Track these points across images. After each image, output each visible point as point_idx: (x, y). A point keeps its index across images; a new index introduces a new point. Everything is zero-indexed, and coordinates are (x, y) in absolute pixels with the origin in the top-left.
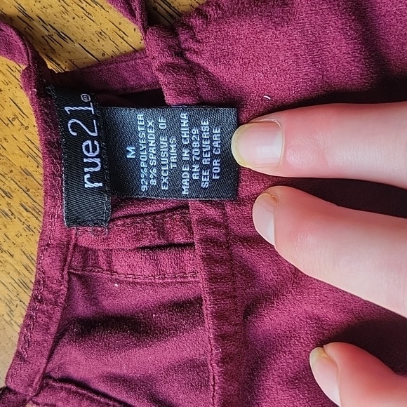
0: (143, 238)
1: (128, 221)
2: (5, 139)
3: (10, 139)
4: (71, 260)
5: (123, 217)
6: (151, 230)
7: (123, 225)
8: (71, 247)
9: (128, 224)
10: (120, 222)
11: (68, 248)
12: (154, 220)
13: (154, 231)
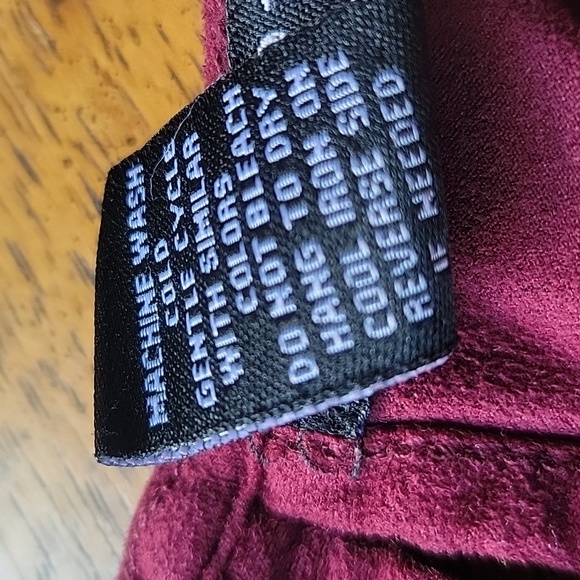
0: (485, 517)
1: (443, 439)
2: (133, 33)
3: (149, 37)
4: (232, 552)
5: (424, 424)
6: (520, 494)
7: (421, 452)
8: (239, 506)
9: (438, 452)
10: (411, 440)
11: (228, 508)
12: (537, 460)
13: (532, 501)
